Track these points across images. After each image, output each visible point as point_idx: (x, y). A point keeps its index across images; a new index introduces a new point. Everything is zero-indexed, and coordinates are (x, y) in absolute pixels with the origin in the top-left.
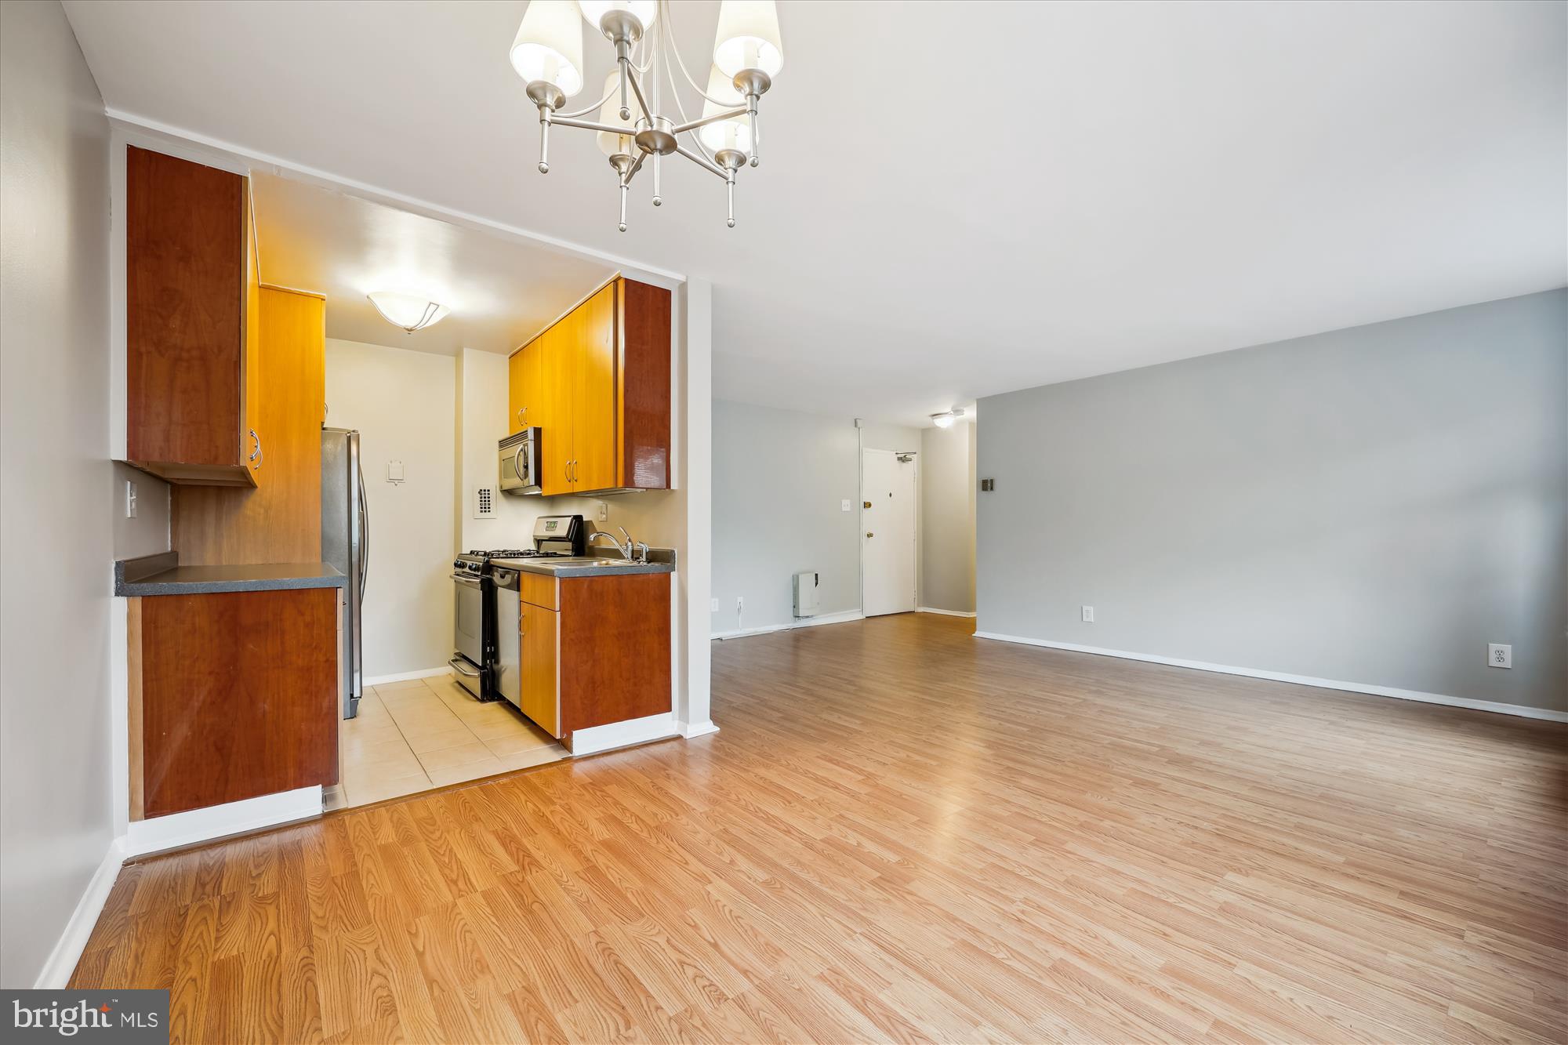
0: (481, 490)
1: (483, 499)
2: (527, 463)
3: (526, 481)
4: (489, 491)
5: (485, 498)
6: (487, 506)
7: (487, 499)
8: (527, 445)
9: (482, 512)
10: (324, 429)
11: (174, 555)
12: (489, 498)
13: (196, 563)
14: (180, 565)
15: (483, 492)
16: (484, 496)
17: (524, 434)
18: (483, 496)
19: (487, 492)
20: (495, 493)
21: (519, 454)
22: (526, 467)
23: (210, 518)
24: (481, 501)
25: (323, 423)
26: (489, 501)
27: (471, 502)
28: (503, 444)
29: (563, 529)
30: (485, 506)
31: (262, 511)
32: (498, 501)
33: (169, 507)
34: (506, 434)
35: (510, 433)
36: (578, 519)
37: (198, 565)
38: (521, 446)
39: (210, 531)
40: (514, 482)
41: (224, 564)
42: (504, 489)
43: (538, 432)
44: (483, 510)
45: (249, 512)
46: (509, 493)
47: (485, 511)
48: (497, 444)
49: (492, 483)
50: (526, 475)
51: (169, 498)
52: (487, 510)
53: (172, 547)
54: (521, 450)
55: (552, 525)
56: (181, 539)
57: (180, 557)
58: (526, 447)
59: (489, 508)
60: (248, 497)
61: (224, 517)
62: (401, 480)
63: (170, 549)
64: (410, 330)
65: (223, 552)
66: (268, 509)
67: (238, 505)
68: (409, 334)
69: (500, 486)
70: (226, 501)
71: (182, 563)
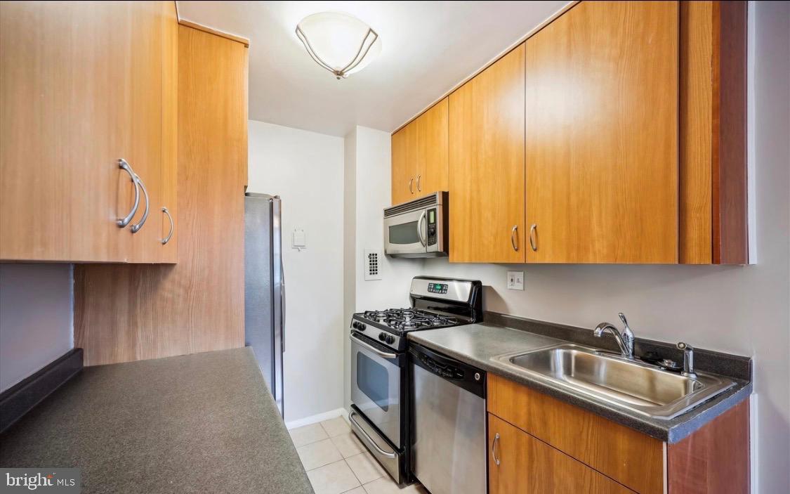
0: (370, 255)
1: (372, 263)
2: (435, 229)
3: (432, 248)
4: (376, 255)
5: (373, 261)
7: (375, 262)
9: (371, 274)
10: (247, 194)
11: (78, 353)
13: (104, 362)
14: (85, 365)
15: (372, 256)
16: (373, 258)
20: (381, 258)
21: (422, 221)
22: (433, 233)
23: (123, 304)
24: (370, 264)
25: (246, 187)
26: (376, 265)
27: (362, 265)
28: (388, 213)
30: (373, 270)
31: (181, 291)
32: (383, 263)
33: (72, 293)
34: (389, 205)
35: (393, 203)
36: (477, 284)
37: (107, 363)
38: (422, 212)
39: (123, 321)
40: (412, 247)
41: (139, 360)
42: (388, 252)
44: (372, 272)
45: (167, 295)
46: (393, 257)
48: (382, 213)
49: (379, 248)
50: (432, 241)
51: (72, 281)
52: (375, 273)
53: (76, 342)
54: (424, 216)
55: (439, 287)
56: (87, 333)
57: (87, 354)
58: (432, 213)
59: (376, 270)
60: (165, 276)
61: (139, 301)
62: (303, 247)
63: (72, 346)
64: (339, 74)
65: (138, 345)
66: (187, 289)
67: (155, 286)
68: (338, 78)
69: (386, 252)
70: (141, 281)
71: (88, 365)
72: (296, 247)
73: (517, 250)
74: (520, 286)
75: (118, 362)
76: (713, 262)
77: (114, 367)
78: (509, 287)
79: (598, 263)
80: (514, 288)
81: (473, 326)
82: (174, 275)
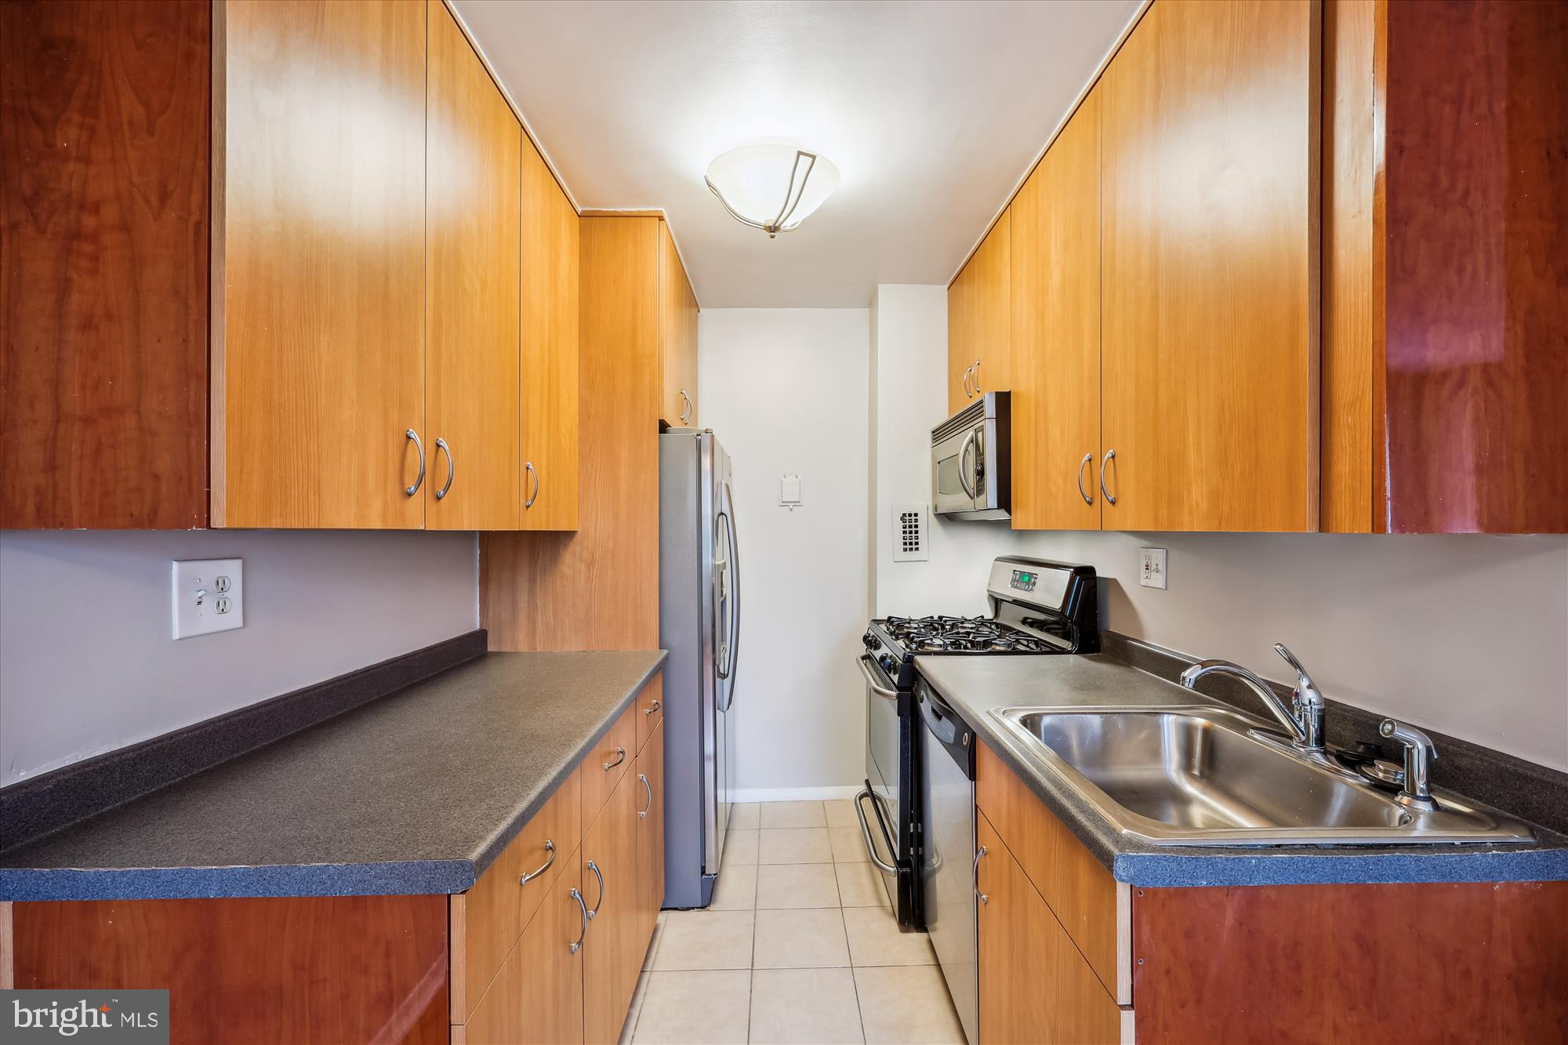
0: (904, 515)
1: (908, 530)
2: (982, 465)
3: (980, 501)
4: (916, 515)
5: (910, 527)
6: (914, 541)
7: (913, 529)
8: (982, 429)
9: (905, 550)
11: (480, 637)
12: (916, 526)
13: (507, 648)
14: (489, 650)
15: (907, 518)
16: (910, 524)
17: (977, 410)
18: (908, 524)
19: (913, 518)
20: (926, 520)
21: (966, 450)
22: (981, 473)
23: (523, 581)
24: (904, 532)
26: (916, 532)
27: (891, 534)
28: (940, 434)
29: (1052, 591)
30: (911, 542)
31: (583, 567)
32: (929, 529)
33: (477, 564)
34: (943, 416)
35: (950, 414)
36: (1084, 574)
37: (508, 650)
38: (970, 433)
39: (523, 600)
40: (958, 501)
41: (539, 650)
42: (939, 512)
43: (1004, 400)
44: (908, 547)
45: (568, 570)
46: (949, 518)
47: (911, 549)
48: (929, 437)
49: (922, 503)
50: (980, 489)
51: (478, 549)
52: (914, 547)
53: (481, 625)
54: (972, 441)
55: (1026, 579)
56: (491, 614)
57: (490, 638)
58: (980, 434)
59: (917, 543)
60: (566, 546)
61: (539, 578)
62: (797, 503)
63: (478, 627)
64: (773, 229)
65: (538, 632)
66: (590, 564)
67: (555, 559)
68: (772, 237)
69: (936, 508)
70: (541, 553)
71: (492, 650)
72: (785, 504)
73: (1090, 503)
74: (1158, 580)
75: (519, 650)
76: (1373, 530)
77: (514, 655)
78: (1144, 582)
79: (1195, 530)
80: (1151, 583)
81: (1073, 659)
82: (575, 546)
